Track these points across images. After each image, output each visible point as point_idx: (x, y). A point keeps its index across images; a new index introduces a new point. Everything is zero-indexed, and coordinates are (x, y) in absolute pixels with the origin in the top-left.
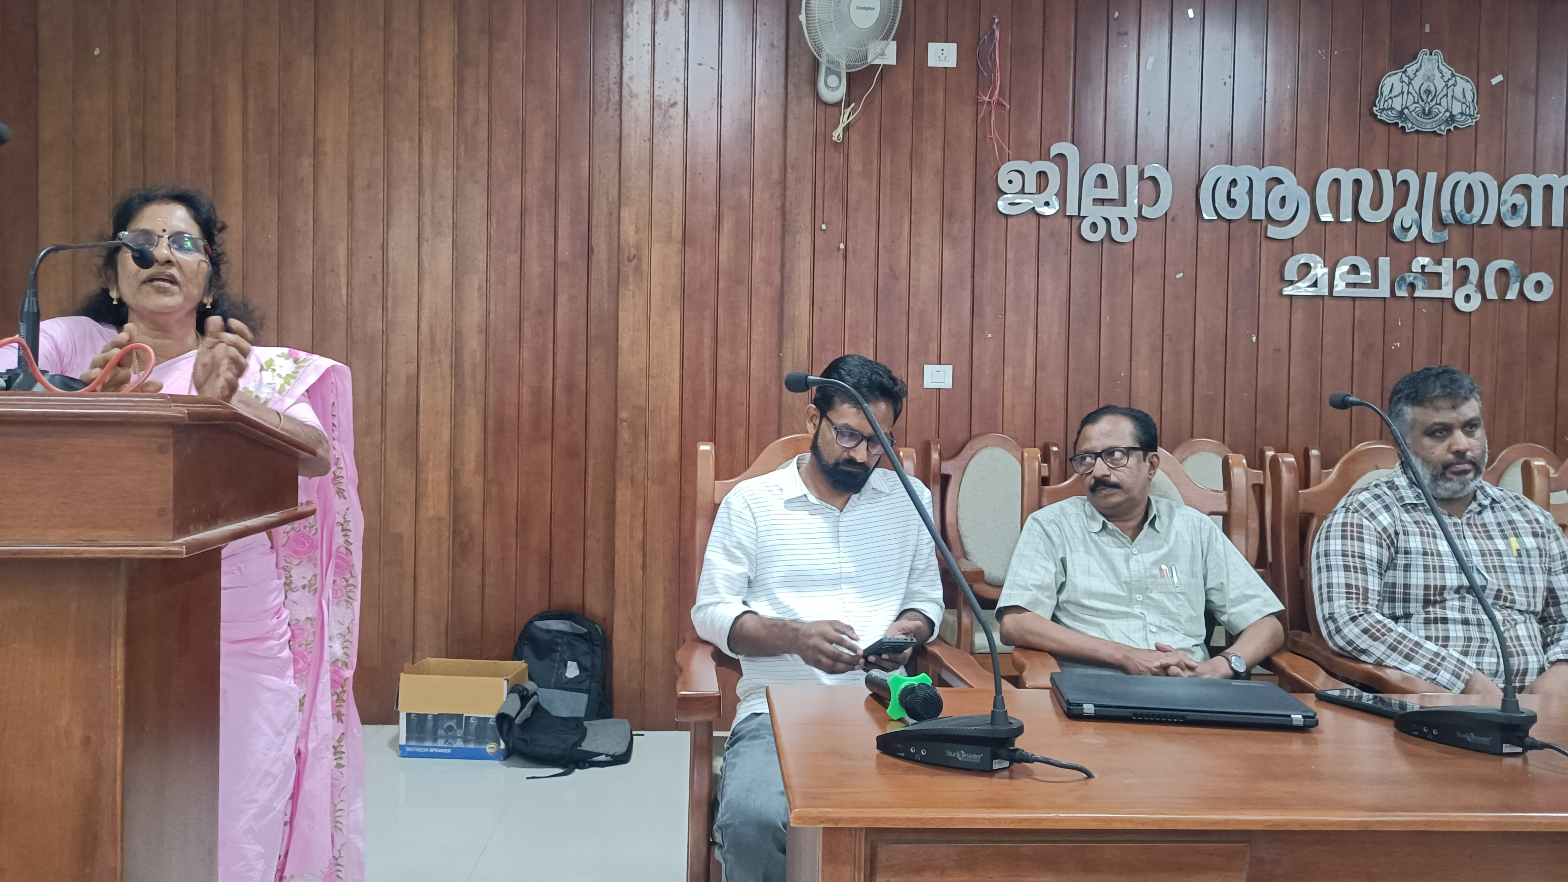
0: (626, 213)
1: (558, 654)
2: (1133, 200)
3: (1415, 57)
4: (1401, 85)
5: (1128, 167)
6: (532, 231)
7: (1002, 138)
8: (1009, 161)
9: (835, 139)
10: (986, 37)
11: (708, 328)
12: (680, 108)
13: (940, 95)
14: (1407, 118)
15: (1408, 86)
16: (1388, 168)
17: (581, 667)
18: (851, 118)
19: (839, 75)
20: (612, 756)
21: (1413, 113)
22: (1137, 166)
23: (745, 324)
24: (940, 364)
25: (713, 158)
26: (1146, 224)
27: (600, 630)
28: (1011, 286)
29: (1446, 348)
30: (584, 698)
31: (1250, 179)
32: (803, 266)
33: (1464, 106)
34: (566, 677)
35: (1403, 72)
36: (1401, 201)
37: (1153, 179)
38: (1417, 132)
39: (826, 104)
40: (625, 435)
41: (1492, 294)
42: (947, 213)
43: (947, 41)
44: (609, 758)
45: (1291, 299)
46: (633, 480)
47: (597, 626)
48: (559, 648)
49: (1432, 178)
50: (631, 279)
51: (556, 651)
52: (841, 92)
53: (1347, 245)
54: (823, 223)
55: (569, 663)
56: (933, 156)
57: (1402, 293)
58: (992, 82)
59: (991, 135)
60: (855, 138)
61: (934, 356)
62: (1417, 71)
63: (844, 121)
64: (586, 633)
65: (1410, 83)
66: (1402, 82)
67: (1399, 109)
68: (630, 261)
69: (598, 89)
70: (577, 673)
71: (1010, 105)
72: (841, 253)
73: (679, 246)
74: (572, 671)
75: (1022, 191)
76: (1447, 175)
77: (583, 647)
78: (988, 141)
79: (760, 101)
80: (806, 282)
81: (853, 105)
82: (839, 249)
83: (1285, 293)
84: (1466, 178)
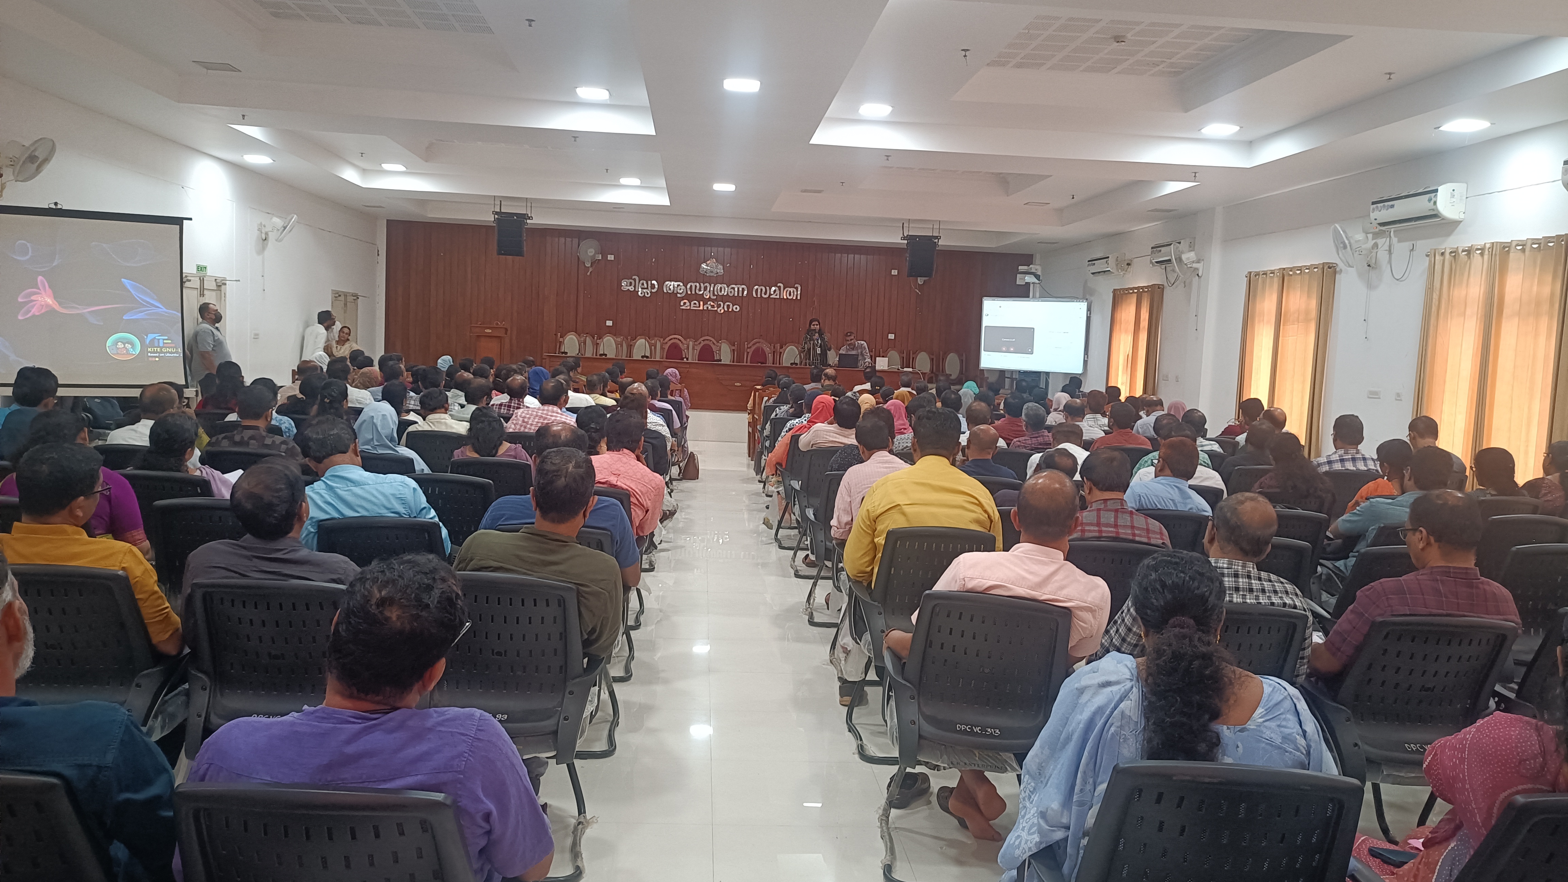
2: (649, 288)
3: (708, 261)
7: (623, 274)
8: (624, 279)
9: (588, 274)
13: (610, 265)
16: (703, 283)
18: (592, 270)
19: (590, 262)
21: (708, 272)
22: (650, 281)
24: (609, 321)
26: (652, 293)
32: (581, 300)
33: (720, 271)
35: (706, 264)
36: (705, 290)
37: (653, 284)
38: (709, 276)
39: (587, 267)
41: (726, 309)
42: (611, 289)
43: (612, 255)
45: (683, 310)
49: (713, 285)
52: (590, 265)
53: (694, 298)
56: (609, 278)
60: (592, 274)
62: (709, 263)
65: (708, 266)
75: (627, 285)
76: (716, 285)
78: (620, 275)
80: (582, 303)
83: (681, 308)
84: (720, 286)
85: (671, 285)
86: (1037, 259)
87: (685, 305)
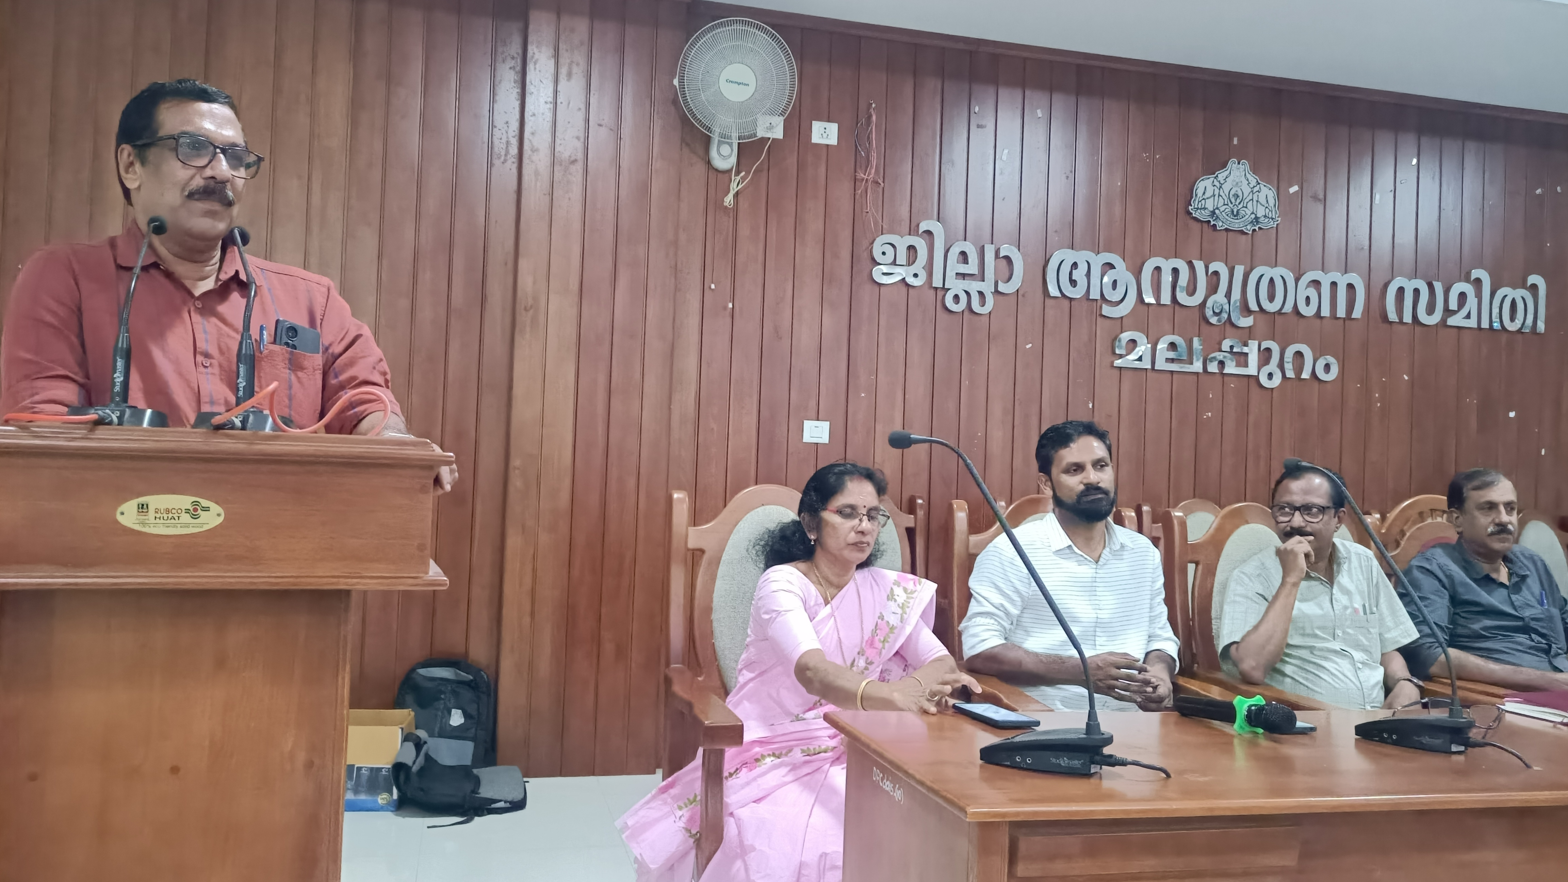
0: (523, 264)
1: (442, 702)
2: (990, 276)
3: (1224, 165)
4: (1213, 188)
5: (986, 246)
6: (426, 277)
7: (877, 212)
8: (882, 234)
9: (725, 204)
10: (864, 120)
11: (602, 379)
12: (579, 166)
13: (823, 169)
14: (1217, 217)
15: (1220, 189)
16: (1201, 260)
17: (466, 715)
18: (740, 187)
19: (731, 145)
20: (510, 802)
21: (1223, 213)
22: (993, 246)
23: (638, 376)
24: (818, 420)
25: (610, 215)
26: (1000, 298)
27: (485, 677)
28: (882, 349)
29: (1252, 419)
30: (469, 746)
31: (1088, 263)
32: (693, 322)
33: (1267, 210)
34: (451, 725)
35: (1215, 178)
36: (1213, 289)
37: (1008, 259)
38: (1227, 230)
39: (717, 170)
40: (516, 482)
41: (1290, 373)
42: (826, 278)
43: (829, 121)
44: (508, 805)
45: (1120, 371)
46: (523, 527)
47: (483, 673)
48: (443, 696)
49: (1239, 270)
50: (528, 329)
51: (439, 699)
52: (733, 160)
53: (1168, 327)
54: (712, 283)
55: (453, 710)
56: (814, 225)
57: (1213, 368)
58: (868, 161)
59: (867, 209)
60: (744, 205)
61: (814, 414)
62: (1227, 178)
63: (734, 188)
64: (472, 681)
65: (1221, 187)
66: (1214, 186)
67: (1212, 210)
68: (526, 309)
69: (496, 141)
70: (462, 721)
71: (883, 182)
72: (728, 312)
73: (576, 299)
74: (457, 719)
75: (894, 263)
76: (1252, 269)
77: (467, 694)
78: (864, 214)
79: (657, 165)
80: (695, 338)
81: (743, 174)
82: (725, 308)
83: (1115, 365)
84: (1269, 272)
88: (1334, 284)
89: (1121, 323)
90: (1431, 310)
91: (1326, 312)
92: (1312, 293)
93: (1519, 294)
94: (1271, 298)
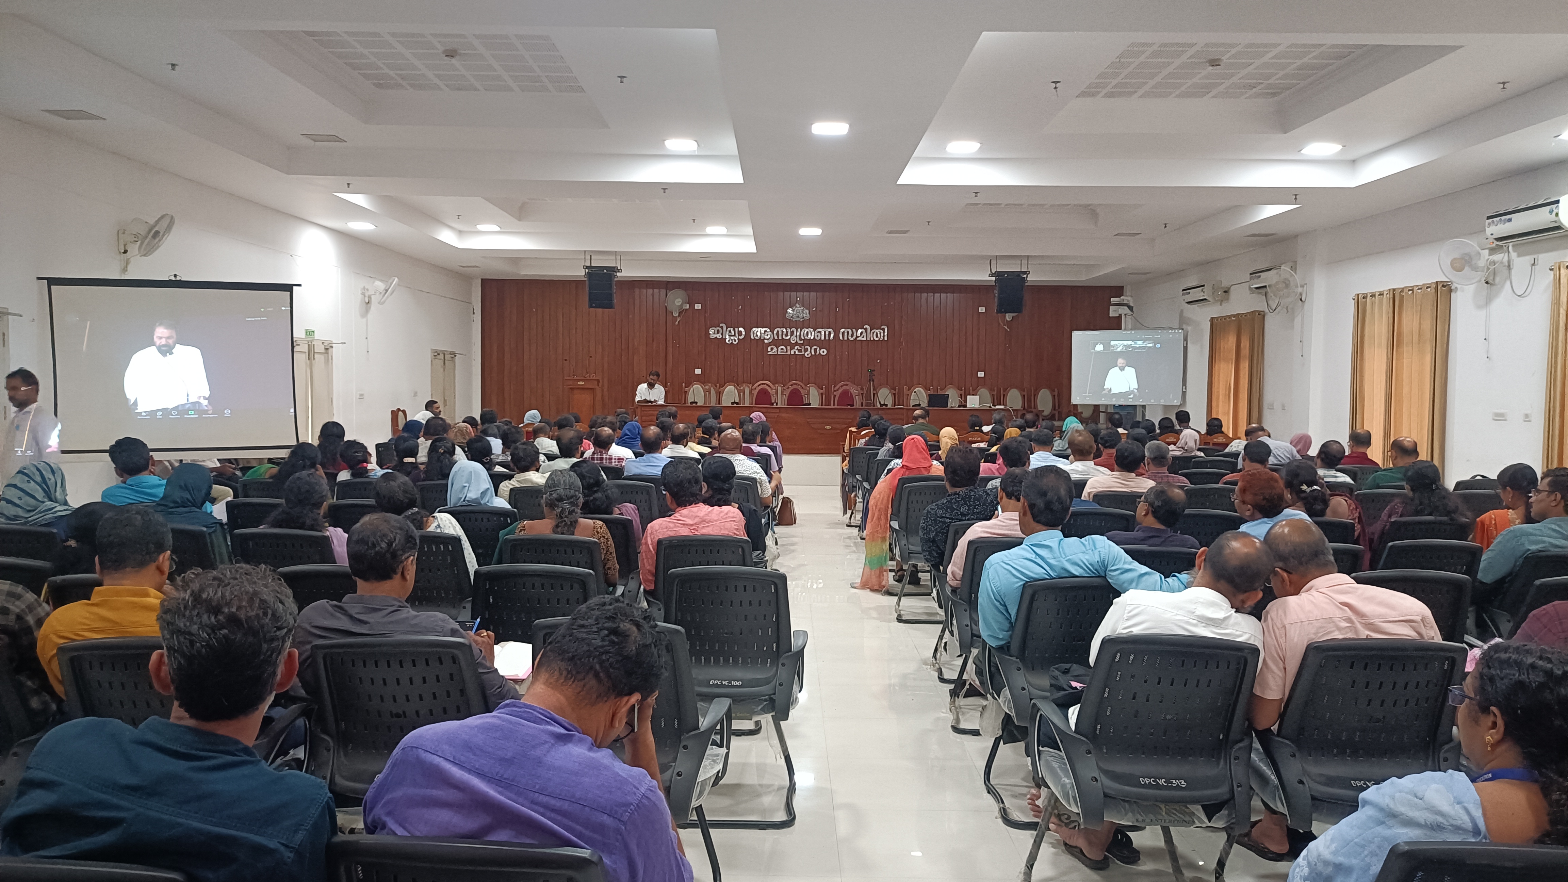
2: (737, 335)
3: (794, 306)
5: (735, 328)
8: (711, 327)
9: (676, 324)
13: (698, 314)
14: (793, 318)
16: (789, 328)
21: (795, 317)
22: (737, 328)
24: (698, 369)
26: (739, 340)
31: (761, 330)
32: (670, 349)
33: (806, 315)
35: (792, 308)
36: (792, 335)
37: (741, 331)
38: (795, 321)
39: (675, 317)
41: (813, 353)
43: (698, 303)
45: (770, 355)
49: (799, 330)
52: (678, 315)
53: (781, 344)
56: (696, 326)
57: (793, 353)
60: (681, 323)
61: (697, 367)
62: (795, 308)
63: (678, 320)
65: (794, 311)
66: (792, 310)
67: (792, 316)
72: (678, 347)
75: (714, 334)
76: (802, 329)
78: (707, 323)
80: (671, 352)
81: (680, 317)
83: (768, 354)
84: (806, 330)
85: (758, 332)
86: (1127, 290)
87: (772, 351)
88: (825, 332)
89: (769, 344)
90: (852, 336)
91: (823, 338)
92: (819, 334)
93: (878, 331)
94: (807, 335)
